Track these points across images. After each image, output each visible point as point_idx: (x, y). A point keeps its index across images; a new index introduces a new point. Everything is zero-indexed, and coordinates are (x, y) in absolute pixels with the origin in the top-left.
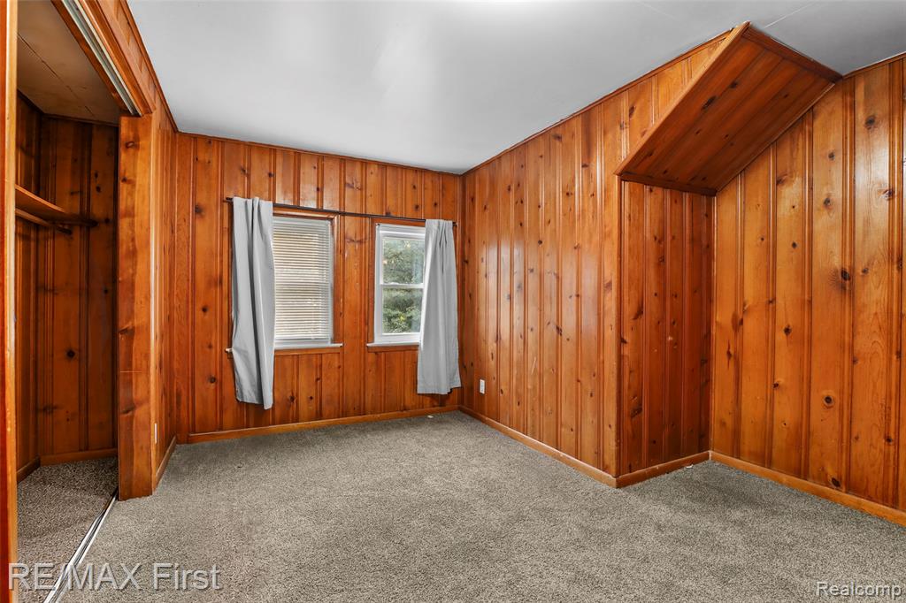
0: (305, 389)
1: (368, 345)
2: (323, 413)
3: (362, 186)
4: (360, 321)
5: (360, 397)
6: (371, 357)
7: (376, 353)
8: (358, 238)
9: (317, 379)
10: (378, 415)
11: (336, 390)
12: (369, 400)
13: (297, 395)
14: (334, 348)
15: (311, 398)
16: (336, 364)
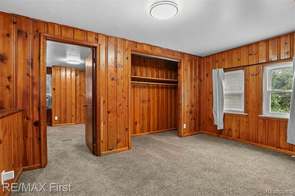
0: (234, 127)
1: (259, 116)
2: (240, 137)
3: (256, 53)
4: (256, 106)
5: (256, 136)
6: (261, 121)
7: (263, 120)
8: (255, 74)
9: (239, 125)
10: (264, 146)
11: (246, 131)
12: (259, 138)
13: (232, 128)
14: (244, 115)
15: (236, 131)
16: (246, 121)
